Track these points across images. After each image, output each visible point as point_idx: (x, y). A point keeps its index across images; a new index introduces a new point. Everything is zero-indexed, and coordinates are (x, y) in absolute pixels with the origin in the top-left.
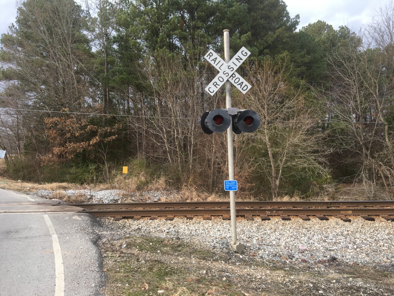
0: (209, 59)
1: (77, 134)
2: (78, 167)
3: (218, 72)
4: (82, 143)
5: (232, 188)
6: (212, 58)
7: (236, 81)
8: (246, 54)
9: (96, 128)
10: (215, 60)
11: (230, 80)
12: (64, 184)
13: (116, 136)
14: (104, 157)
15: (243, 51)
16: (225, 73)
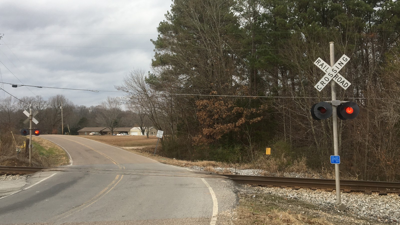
0: (318, 64)
1: (224, 116)
2: (225, 148)
3: (325, 74)
4: (229, 125)
5: (336, 161)
6: (320, 64)
7: (339, 80)
8: (346, 60)
9: (242, 109)
10: (322, 65)
11: (334, 79)
12: (213, 162)
13: (262, 117)
14: (249, 138)
15: (344, 58)
16: (330, 74)
